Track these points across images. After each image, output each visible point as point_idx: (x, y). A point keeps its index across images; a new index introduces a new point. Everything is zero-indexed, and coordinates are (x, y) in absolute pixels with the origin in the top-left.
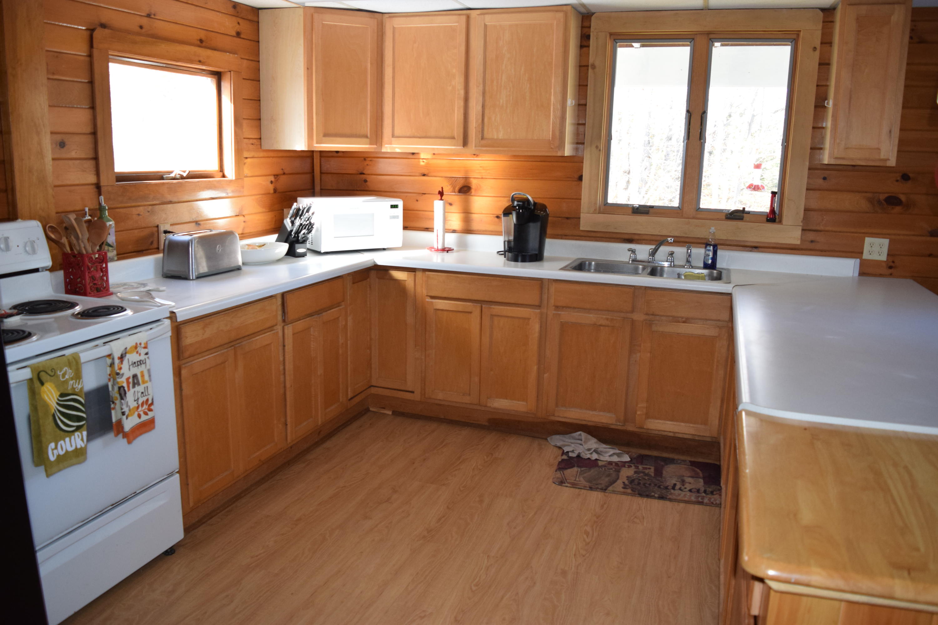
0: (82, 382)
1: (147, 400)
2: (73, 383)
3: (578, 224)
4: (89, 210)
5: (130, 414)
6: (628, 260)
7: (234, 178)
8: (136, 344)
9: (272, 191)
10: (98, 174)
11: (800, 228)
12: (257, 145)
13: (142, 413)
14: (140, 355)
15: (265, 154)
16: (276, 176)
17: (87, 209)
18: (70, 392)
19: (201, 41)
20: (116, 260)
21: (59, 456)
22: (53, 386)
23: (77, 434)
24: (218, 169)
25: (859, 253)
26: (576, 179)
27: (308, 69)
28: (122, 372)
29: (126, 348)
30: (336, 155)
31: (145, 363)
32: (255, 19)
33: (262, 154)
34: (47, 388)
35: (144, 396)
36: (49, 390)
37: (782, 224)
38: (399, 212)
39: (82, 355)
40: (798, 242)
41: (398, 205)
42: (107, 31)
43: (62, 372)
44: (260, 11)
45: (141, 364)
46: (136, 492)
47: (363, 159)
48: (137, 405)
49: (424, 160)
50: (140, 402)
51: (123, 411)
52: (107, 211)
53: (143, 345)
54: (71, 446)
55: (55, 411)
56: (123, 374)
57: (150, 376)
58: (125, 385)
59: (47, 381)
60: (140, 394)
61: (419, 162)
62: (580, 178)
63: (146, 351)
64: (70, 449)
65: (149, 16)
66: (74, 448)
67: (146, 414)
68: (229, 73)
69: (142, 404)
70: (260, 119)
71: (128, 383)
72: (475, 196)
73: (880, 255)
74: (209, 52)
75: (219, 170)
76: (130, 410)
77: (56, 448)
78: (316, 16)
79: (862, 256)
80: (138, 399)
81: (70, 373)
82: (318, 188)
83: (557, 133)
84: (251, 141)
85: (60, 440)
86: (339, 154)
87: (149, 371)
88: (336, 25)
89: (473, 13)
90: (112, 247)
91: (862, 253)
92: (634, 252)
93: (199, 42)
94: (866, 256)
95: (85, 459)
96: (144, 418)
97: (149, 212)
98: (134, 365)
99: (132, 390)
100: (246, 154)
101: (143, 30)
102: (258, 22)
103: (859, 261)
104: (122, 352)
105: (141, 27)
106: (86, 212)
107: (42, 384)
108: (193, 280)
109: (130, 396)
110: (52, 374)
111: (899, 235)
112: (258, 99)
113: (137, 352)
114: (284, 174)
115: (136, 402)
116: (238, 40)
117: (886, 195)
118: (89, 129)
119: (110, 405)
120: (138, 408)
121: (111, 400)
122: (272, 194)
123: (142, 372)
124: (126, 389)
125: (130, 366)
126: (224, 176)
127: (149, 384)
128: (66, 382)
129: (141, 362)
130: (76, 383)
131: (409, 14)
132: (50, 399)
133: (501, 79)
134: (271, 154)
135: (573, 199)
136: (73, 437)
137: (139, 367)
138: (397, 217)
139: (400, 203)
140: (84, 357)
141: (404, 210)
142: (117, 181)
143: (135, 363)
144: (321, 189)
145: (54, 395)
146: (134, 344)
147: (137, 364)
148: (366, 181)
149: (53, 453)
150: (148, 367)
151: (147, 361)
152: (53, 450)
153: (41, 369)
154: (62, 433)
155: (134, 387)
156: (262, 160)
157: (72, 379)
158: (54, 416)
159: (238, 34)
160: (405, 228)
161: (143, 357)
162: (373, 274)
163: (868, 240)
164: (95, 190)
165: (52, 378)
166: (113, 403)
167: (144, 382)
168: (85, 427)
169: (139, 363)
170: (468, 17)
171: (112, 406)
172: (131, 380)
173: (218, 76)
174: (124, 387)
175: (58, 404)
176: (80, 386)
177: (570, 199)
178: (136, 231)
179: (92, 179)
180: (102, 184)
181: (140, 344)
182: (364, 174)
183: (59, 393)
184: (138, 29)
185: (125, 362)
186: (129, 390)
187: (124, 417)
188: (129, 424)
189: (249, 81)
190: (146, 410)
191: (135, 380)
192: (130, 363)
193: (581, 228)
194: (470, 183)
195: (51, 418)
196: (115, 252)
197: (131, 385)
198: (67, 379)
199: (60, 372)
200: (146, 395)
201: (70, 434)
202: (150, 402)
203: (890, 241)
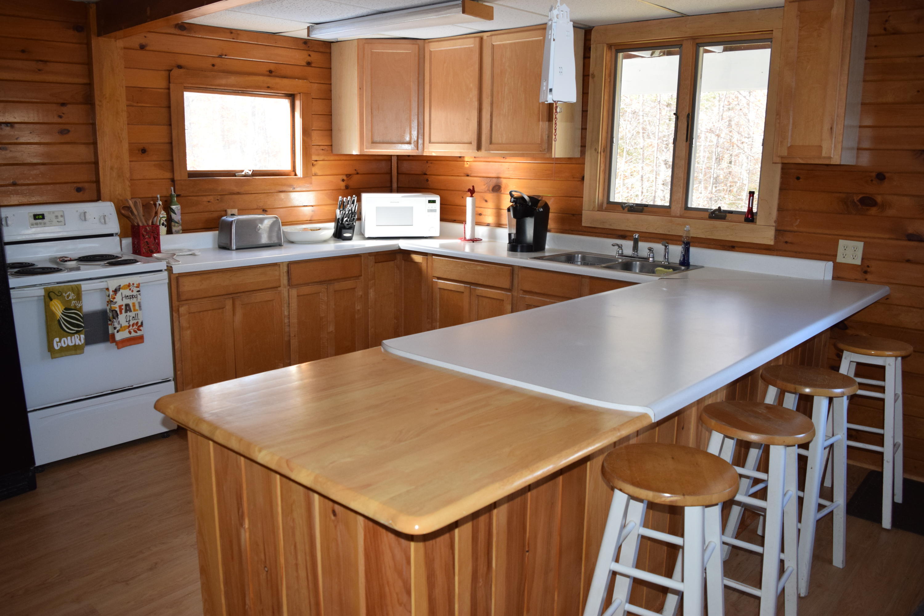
0: (82, 302)
1: (137, 323)
2: (76, 302)
3: (580, 221)
4: (160, 197)
5: (121, 329)
6: (615, 255)
7: (302, 177)
8: (129, 284)
9: (343, 188)
10: (172, 171)
11: (773, 228)
12: (327, 150)
13: (132, 331)
14: (132, 291)
15: (336, 158)
16: (348, 176)
17: (159, 196)
18: (73, 308)
19: (271, 72)
20: (181, 233)
21: (62, 347)
22: (60, 302)
23: (76, 335)
24: (291, 168)
25: (833, 256)
26: (580, 179)
27: (360, 89)
28: (115, 300)
29: (120, 285)
30: (407, 158)
31: (137, 297)
32: (328, 51)
33: (332, 158)
34: (55, 303)
35: (134, 320)
36: (56, 304)
37: (756, 224)
38: (437, 206)
39: (82, 286)
40: (772, 243)
41: (435, 200)
42: (182, 71)
43: (67, 294)
44: (332, 44)
45: (133, 298)
46: (133, 386)
47: (426, 162)
48: (128, 325)
49: (468, 163)
50: (131, 323)
51: (115, 326)
52: (175, 198)
53: (135, 285)
54: (72, 343)
55: (60, 318)
56: (116, 302)
57: (140, 307)
58: (118, 309)
59: (55, 299)
60: (132, 317)
61: (464, 164)
62: (583, 178)
63: (138, 289)
64: (70, 344)
65: (220, 56)
66: (73, 344)
67: (136, 332)
68: (299, 94)
69: (133, 325)
70: (332, 130)
71: (121, 310)
72: (504, 194)
73: (854, 258)
74: (278, 80)
75: (292, 170)
76: (121, 327)
77: (60, 341)
78: (366, 45)
79: (836, 259)
80: (129, 321)
81: (72, 296)
82: (395, 185)
83: (545, 137)
84: (322, 147)
85: (64, 337)
86: (411, 158)
87: (139, 303)
88: (383, 52)
89: (485, 35)
90: (177, 223)
91: (836, 256)
92: (621, 247)
93: (268, 73)
94: (840, 259)
95: (83, 353)
96: (133, 334)
97: (218, 200)
98: (127, 298)
99: (124, 314)
100: (314, 158)
101: (216, 67)
102: (331, 53)
103: (833, 264)
104: (117, 287)
105: (213, 65)
106: (158, 198)
107: (51, 300)
108: (234, 250)
109: (122, 318)
110: (59, 294)
111: (874, 238)
112: (330, 114)
113: (130, 289)
114: (358, 173)
115: (127, 323)
116: (309, 69)
117: (861, 196)
118: (167, 140)
119: (108, 322)
120: (129, 326)
121: (108, 318)
122: (343, 190)
123: (134, 304)
124: (118, 312)
125: (122, 298)
126: (296, 175)
127: (139, 312)
128: (70, 301)
129: (133, 297)
130: (77, 302)
131: (442, 39)
132: (56, 310)
133: (504, 90)
134: (344, 158)
135: (577, 197)
136: (73, 337)
137: (132, 299)
138: (434, 211)
139: (437, 199)
140: (85, 286)
141: (441, 204)
142: (189, 177)
143: (128, 296)
144: (398, 187)
145: (60, 308)
146: (128, 284)
147: (129, 297)
148: (427, 180)
149: (57, 345)
150: (139, 300)
151: (138, 296)
152: (57, 342)
153: (51, 290)
154: (65, 333)
155: (126, 312)
156: (333, 162)
157: (75, 300)
158: (59, 321)
159: (309, 64)
160: (442, 219)
161: (135, 293)
162: (399, 257)
163: (842, 243)
164: (170, 182)
165: (59, 297)
166: (110, 320)
167: (135, 310)
168: (83, 332)
169: (131, 297)
170: (481, 39)
171: (109, 322)
172: (124, 307)
173: (292, 97)
174: (116, 311)
175: (62, 314)
176: (80, 305)
177: (576, 197)
178: (206, 214)
179: (168, 175)
180: (175, 179)
181: (133, 284)
182: (426, 174)
183: (64, 308)
184: (211, 67)
185: (119, 294)
186: (121, 313)
187: (116, 331)
188: (119, 337)
189: (320, 100)
190: (136, 330)
191: (128, 308)
192: (123, 296)
193: (583, 224)
194: (501, 183)
195: (56, 322)
196: (180, 227)
197: (123, 311)
198: (70, 299)
199: (65, 294)
200: (136, 319)
201: (71, 335)
202: (139, 324)
203: (864, 244)
